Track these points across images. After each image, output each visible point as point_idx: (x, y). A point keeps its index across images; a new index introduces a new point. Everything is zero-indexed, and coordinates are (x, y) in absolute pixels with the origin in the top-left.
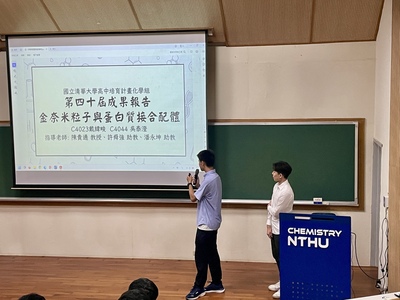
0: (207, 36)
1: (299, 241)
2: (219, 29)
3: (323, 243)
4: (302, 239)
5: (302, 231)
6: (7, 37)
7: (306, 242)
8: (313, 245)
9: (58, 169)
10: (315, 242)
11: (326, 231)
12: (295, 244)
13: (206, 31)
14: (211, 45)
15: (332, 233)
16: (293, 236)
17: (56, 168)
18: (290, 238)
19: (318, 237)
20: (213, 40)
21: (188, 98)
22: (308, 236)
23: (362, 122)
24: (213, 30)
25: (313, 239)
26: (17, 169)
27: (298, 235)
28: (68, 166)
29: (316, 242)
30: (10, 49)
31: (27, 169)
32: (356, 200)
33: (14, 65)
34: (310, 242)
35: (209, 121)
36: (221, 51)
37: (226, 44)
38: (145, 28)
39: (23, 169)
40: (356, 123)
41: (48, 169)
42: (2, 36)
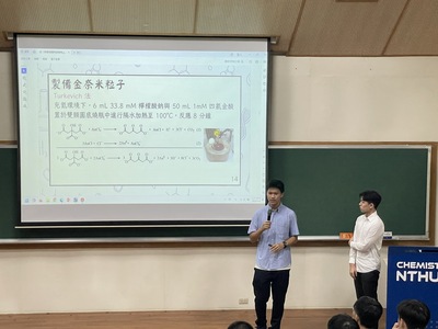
0: (269, 45)
1: (408, 276)
3: (435, 277)
4: (412, 273)
5: (412, 265)
6: (15, 35)
7: (416, 276)
8: (423, 279)
9: (79, 202)
10: (426, 276)
12: (404, 279)
13: (269, 39)
16: (402, 271)
17: (76, 200)
18: (398, 273)
19: (429, 270)
22: (418, 270)
23: (435, 147)
25: (423, 273)
26: (23, 203)
27: (407, 269)
28: (93, 198)
29: (428, 277)
30: (19, 50)
31: (38, 203)
32: (427, 234)
33: (24, 71)
34: (420, 276)
37: (286, 54)
39: (31, 203)
40: (429, 148)
41: (65, 202)
42: (9, 33)
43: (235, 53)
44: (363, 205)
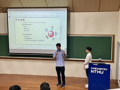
0: (67, 9)
1: (94, 72)
2: (71, 7)
3: (102, 72)
4: (95, 71)
5: (95, 68)
6: (7, 8)
7: (96, 72)
8: (98, 73)
9: (22, 48)
11: (102, 69)
12: (93, 72)
13: (67, 7)
14: (69, 12)
15: (105, 69)
16: (92, 70)
17: (21, 48)
18: (91, 71)
19: (100, 70)
20: (69, 10)
21: (61, 28)
23: (114, 36)
24: (69, 7)
25: (98, 71)
27: (94, 70)
28: (25, 47)
29: (100, 72)
30: (8, 12)
31: (13, 48)
33: (9, 17)
34: (98, 72)
35: (67, 35)
36: (72, 14)
37: (73, 12)
38: (49, 6)
39: (11, 48)
40: (112, 36)
41: (19, 48)
42: (6, 8)
43: (59, 11)
44: (87, 51)
